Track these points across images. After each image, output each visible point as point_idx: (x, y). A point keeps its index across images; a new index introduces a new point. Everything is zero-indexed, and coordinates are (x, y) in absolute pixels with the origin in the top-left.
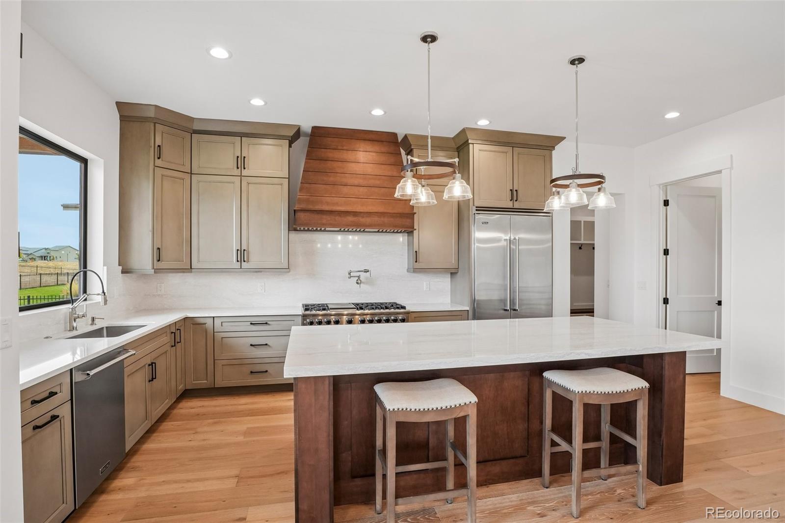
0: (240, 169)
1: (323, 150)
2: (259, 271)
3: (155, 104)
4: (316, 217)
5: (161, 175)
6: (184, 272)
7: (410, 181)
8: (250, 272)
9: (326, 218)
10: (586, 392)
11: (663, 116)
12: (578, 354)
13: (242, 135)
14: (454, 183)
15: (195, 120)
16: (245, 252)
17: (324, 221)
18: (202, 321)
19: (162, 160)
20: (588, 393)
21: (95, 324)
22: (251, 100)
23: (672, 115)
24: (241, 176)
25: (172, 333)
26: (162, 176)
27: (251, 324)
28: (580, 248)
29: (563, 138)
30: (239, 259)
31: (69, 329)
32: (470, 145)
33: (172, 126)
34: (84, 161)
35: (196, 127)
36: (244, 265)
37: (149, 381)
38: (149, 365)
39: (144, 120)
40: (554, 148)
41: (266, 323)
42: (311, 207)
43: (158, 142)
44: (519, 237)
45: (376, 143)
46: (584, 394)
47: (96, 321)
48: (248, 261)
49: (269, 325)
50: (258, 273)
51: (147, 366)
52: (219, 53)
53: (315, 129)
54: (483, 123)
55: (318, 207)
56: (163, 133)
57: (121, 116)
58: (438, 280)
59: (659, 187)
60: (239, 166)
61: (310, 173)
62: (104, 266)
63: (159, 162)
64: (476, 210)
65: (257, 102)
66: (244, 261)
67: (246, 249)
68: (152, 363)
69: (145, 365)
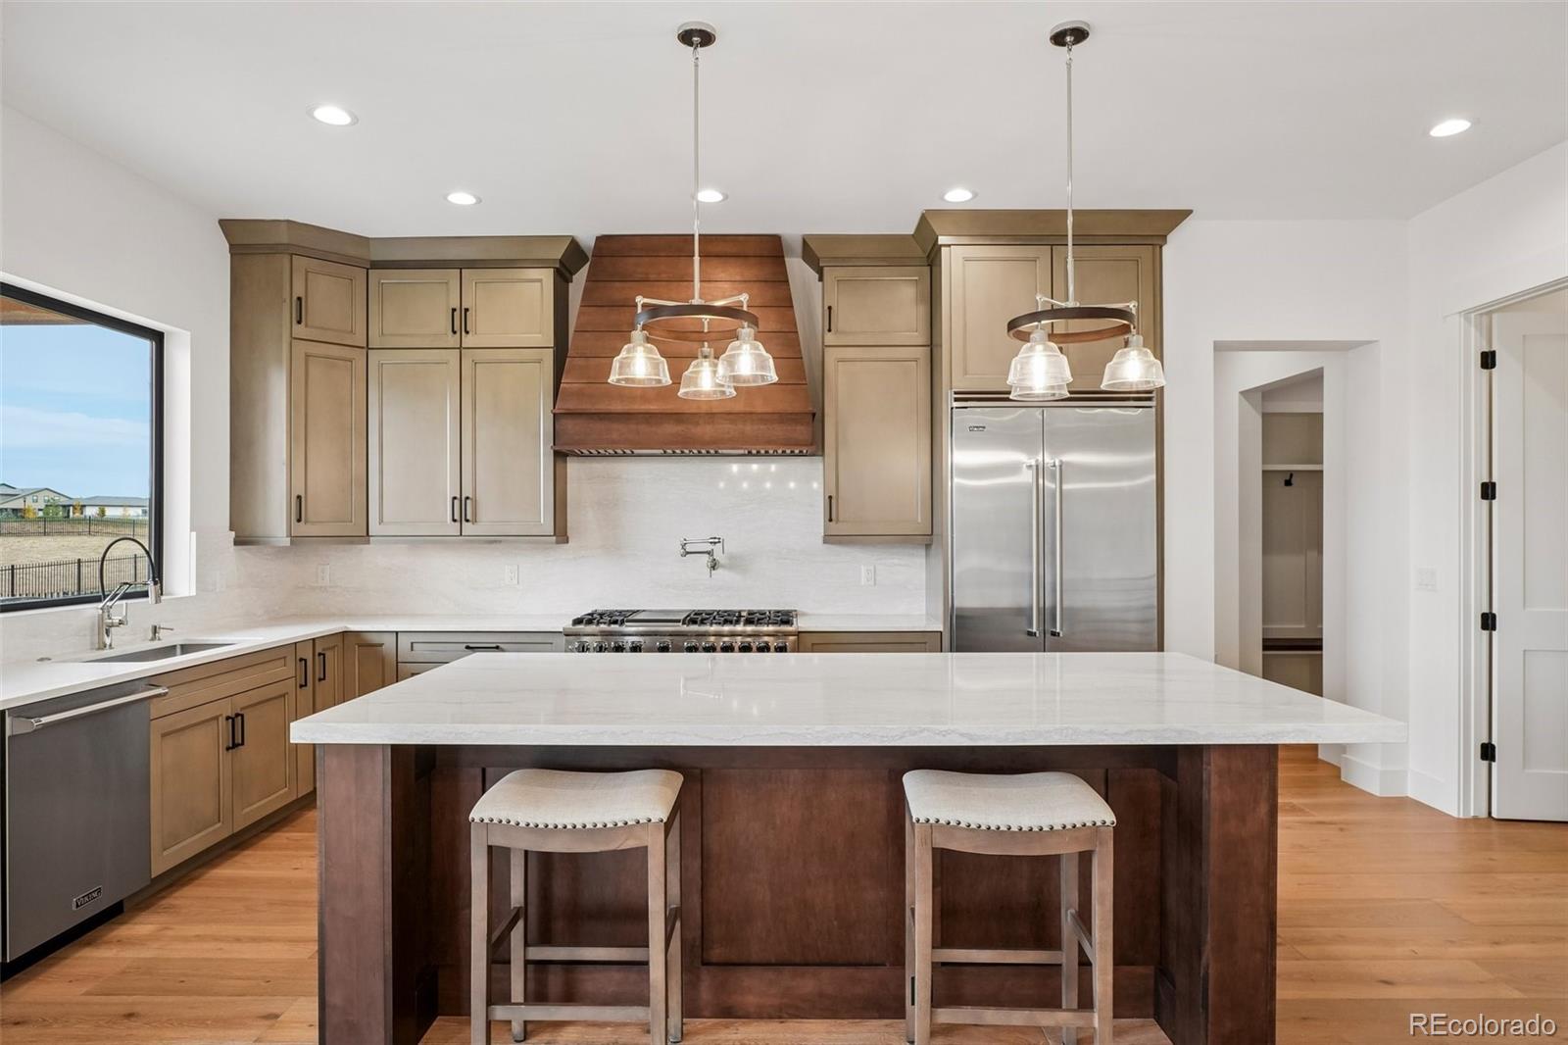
0: (458, 333)
1: (617, 284)
2: (495, 542)
3: (286, 218)
4: (599, 426)
5: (304, 355)
6: (352, 543)
7: (640, 349)
8: (479, 542)
9: (618, 430)
10: (938, 821)
11: (1426, 132)
12: (944, 734)
13: (462, 265)
14: (739, 348)
15: (371, 242)
16: (468, 501)
17: (615, 436)
18: (376, 639)
19: (306, 326)
20: (942, 825)
21: (159, 639)
22: (448, 195)
23: (1450, 127)
24: (460, 348)
25: (301, 660)
26: (307, 356)
27: (467, 647)
28: (1288, 483)
29: (1184, 214)
30: (457, 517)
31: (97, 646)
32: (943, 249)
33: (324, 257)
34: (157, 337)
35: (378, 255)
36: (468, 528)
37: (228, 749)
38: (228, 718)
39: (273, 250)
40: (1164, 238)
41: (497, 647)
42: (587, 407)
43: (299, 291)
44: (1061, 461)
45: (732, 260)
46: (932, 826)
47: (161, 634)
48: (475, 521)
49: (503, 650)
50: (498, 545)
51: (222, 720)
52: (331, 115)
53: (602, 240)
54: (958, 197)
55: (602, 407)
56: (307, 272)
57: (232, 247)
58: (896, 561)
59: (1467, 320)
60: (457, 328)
61: (588, 334)
62: (191, 531)
63: (300, 330)
64: (956, 400)
65: (462, 198)
66: (467, 521)
67: (470, 496)
68: (237, 715)
69: (216, 718)
